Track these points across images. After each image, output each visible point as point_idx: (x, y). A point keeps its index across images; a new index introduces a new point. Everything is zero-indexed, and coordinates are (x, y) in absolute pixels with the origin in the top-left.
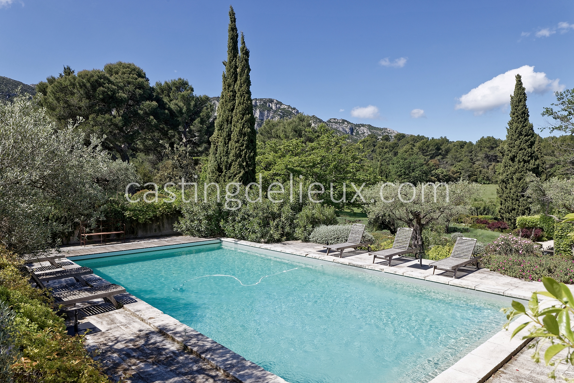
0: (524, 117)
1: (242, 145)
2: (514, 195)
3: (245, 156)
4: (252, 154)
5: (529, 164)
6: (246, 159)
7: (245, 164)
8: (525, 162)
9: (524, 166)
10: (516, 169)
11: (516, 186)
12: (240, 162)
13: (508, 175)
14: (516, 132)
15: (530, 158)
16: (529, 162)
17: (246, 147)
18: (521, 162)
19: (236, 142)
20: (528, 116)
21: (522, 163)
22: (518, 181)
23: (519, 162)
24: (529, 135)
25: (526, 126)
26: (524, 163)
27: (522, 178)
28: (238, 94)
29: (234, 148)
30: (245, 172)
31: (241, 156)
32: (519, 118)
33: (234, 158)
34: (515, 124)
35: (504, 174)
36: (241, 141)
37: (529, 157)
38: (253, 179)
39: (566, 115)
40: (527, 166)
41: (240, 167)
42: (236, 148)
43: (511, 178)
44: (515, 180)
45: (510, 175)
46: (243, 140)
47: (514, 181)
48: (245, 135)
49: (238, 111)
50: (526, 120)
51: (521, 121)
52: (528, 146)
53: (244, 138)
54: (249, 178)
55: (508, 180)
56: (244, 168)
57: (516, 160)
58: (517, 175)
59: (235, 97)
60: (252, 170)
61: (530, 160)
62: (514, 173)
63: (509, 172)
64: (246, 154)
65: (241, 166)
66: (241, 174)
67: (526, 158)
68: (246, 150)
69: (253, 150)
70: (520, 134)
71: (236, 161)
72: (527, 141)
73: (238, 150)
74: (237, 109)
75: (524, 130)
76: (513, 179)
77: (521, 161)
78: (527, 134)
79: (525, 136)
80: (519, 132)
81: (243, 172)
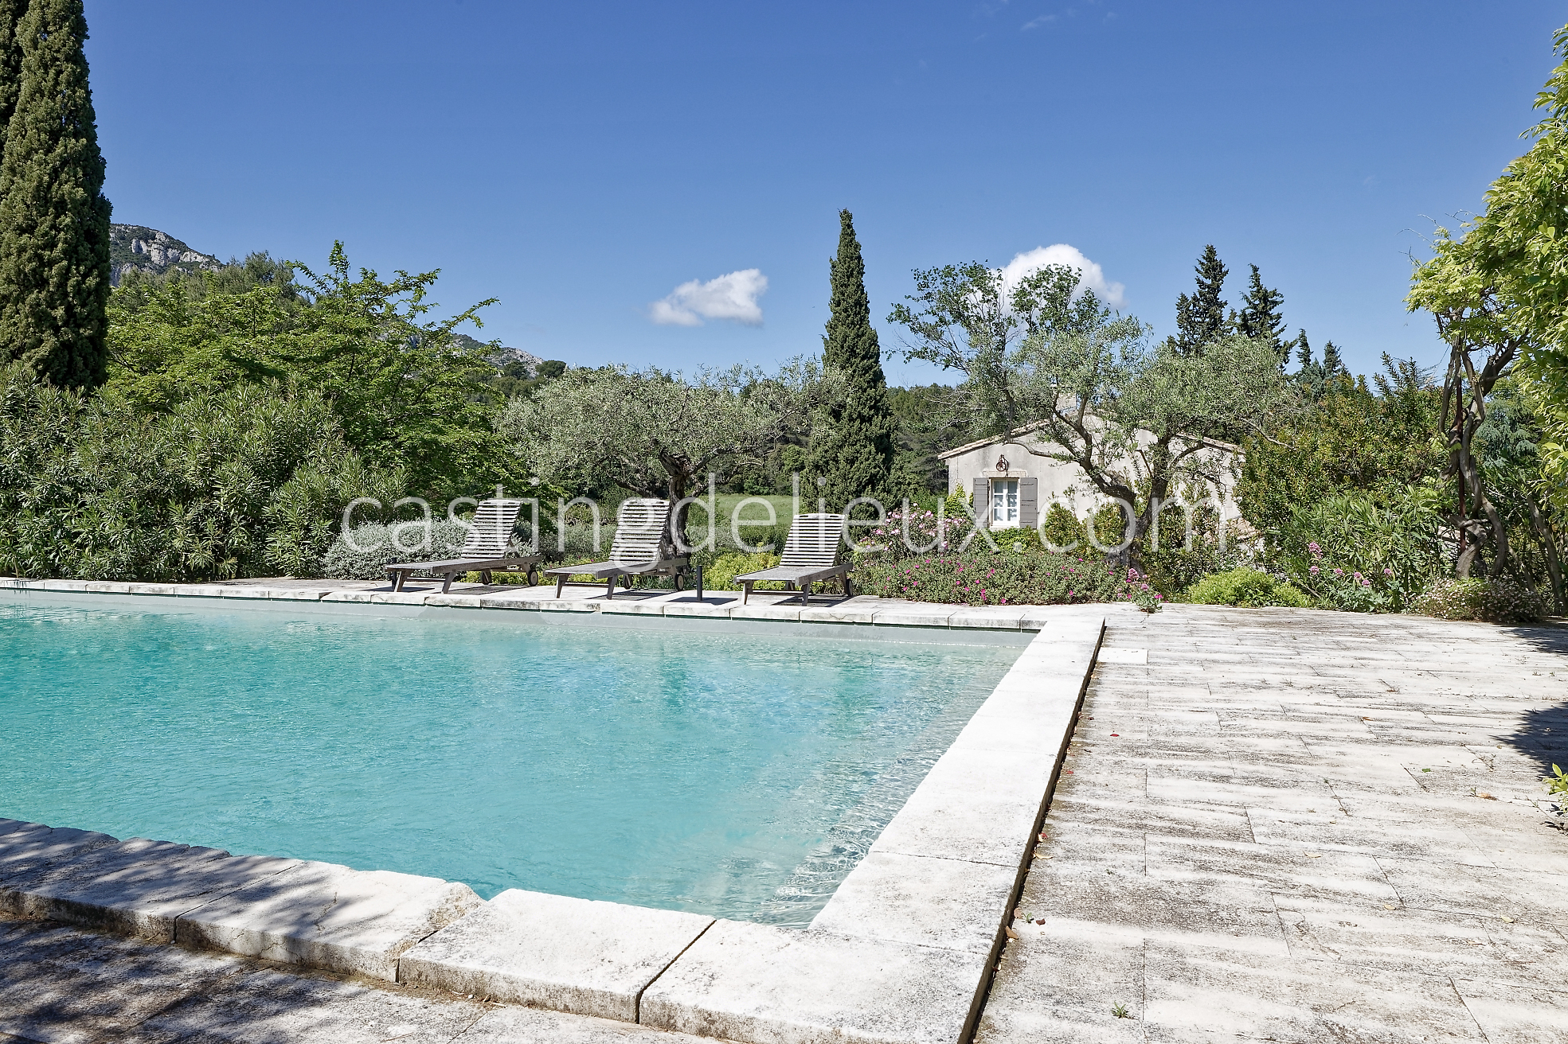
0: (859, 313)
1: (51, 245)
2: (839, 498)
3: (62, 285)
4: (91, 281)
5: (871, 425)
6: (66, 295)
7: (60, 312)
8: (864, 419)
9: (861, 429)
10: (845, 437)
11: (845, 477)
12: (38, 305)
13: (826, 451)
14: (842, 347)
15: (872, 412)
16: (870, 420)
17: (64, 252)
18: (854, 420)
19: (21, 230)
20: (867, 311)
21: (858, 422)
22: (849, 466)
23: (851, 419)
24: (871, 357)
25: (863, 335)
26: (861, 424)
27: (857, 458)
28: (30, 59)
29: (14, 251)
30: (62, 344)
31: (42, 283)
32: (849, 316)
33: (13, 287)
34: (841, 329)
35: (819, 449)
36: (44, 228)
37: (871, 408)
38: (94, 372)
39: (933, 323)
40: (867, 430)
41: (37, 325)
42: (22, 250)
43: (834, 460)
44: (842, 464)
45: (831, 452)
46: (53, 227)
47: (841, 466)
48: (61, 207)
49: (29, 119)
50: (863, 320)
51: (852, 323)
52: (868, 382)
53: (57, 217)
54: (81, 364)
55: (827, 463)
56: (56, 330)
57: (845, 414)
58: (847, 451)
59: (17, 69)
60: (90, 338)
61: (873, 416)
62: (841, 447)
63: (830, 444)
64: (65, 275)
65: (41, 319)
66: (43, 351)
67: (866, 412)
68: (65, 263)
69: (94, 267)
70: (853, 353)
71: (21, 299)
72: (866, 370)
73: (30, 260)
74: (24, 110)
75: (860, 343)
76: (837, 462)
77: (855, 416)
78: (867, 353)
79: (863, 358)
80: (849, 347)
81: (50, 342)
